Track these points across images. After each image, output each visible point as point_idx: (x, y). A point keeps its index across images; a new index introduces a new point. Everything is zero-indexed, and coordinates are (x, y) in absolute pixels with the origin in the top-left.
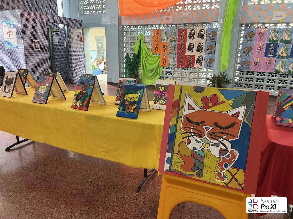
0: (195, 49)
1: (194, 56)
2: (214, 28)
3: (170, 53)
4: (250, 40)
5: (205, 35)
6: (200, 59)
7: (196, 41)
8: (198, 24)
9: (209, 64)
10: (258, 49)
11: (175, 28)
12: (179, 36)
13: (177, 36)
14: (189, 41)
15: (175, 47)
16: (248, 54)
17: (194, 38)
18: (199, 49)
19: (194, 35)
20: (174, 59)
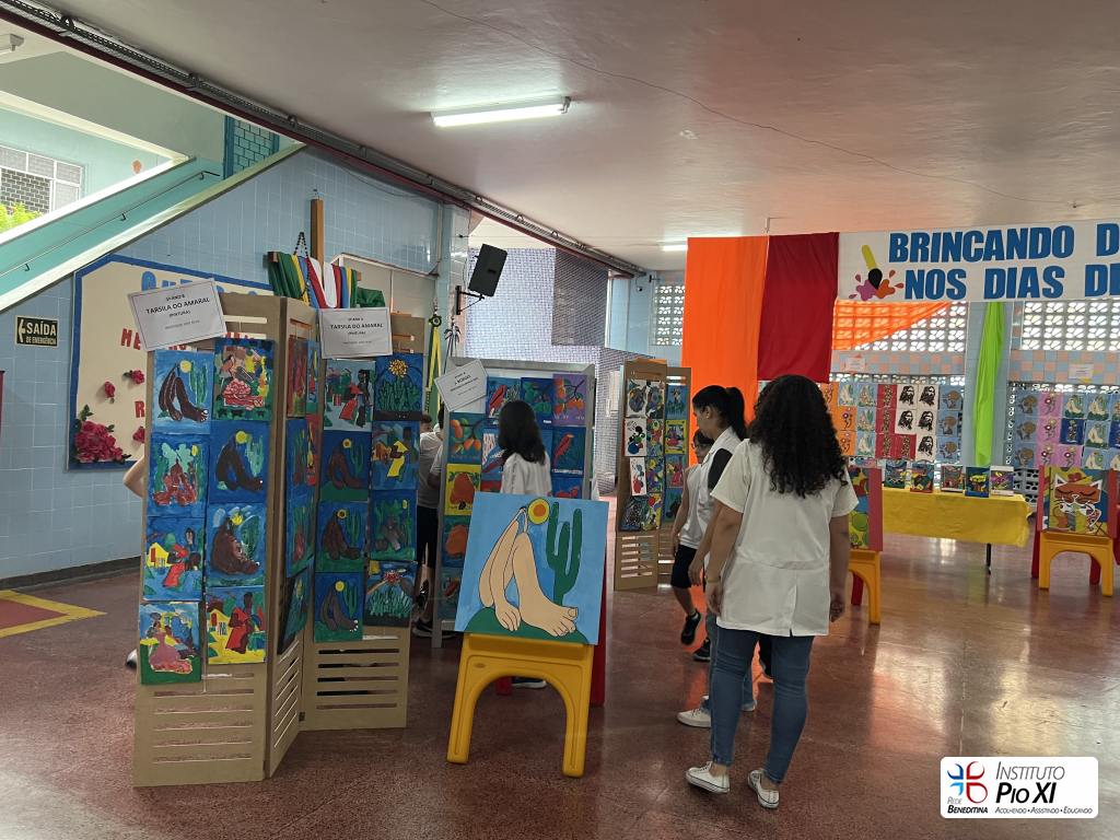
0: (915, 423)
1: (914, 437)
2: (953, 387)
3: (860, 429)
4: (1030, 411)
5: (936, 398)
6: (928, 444)
7: (918, 409)
8: (919, 376)
9: (947, 455)
10: (1046, 428)
11: (870, 381)
12: (880, 396)
13: (875, 396)
14: (901, 407)
15: (870, 416)
16: (1028, 436)
17: (912, 403)
18: (924, 423)
19: (912, 396)
20: (869, 441)
